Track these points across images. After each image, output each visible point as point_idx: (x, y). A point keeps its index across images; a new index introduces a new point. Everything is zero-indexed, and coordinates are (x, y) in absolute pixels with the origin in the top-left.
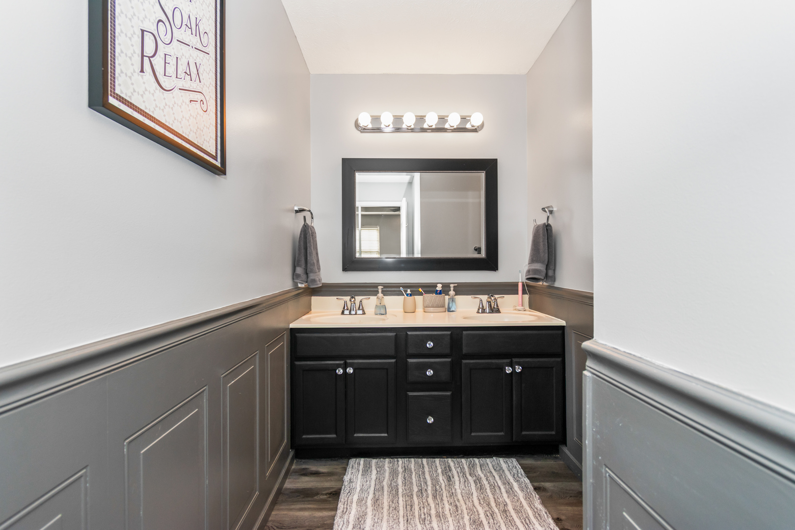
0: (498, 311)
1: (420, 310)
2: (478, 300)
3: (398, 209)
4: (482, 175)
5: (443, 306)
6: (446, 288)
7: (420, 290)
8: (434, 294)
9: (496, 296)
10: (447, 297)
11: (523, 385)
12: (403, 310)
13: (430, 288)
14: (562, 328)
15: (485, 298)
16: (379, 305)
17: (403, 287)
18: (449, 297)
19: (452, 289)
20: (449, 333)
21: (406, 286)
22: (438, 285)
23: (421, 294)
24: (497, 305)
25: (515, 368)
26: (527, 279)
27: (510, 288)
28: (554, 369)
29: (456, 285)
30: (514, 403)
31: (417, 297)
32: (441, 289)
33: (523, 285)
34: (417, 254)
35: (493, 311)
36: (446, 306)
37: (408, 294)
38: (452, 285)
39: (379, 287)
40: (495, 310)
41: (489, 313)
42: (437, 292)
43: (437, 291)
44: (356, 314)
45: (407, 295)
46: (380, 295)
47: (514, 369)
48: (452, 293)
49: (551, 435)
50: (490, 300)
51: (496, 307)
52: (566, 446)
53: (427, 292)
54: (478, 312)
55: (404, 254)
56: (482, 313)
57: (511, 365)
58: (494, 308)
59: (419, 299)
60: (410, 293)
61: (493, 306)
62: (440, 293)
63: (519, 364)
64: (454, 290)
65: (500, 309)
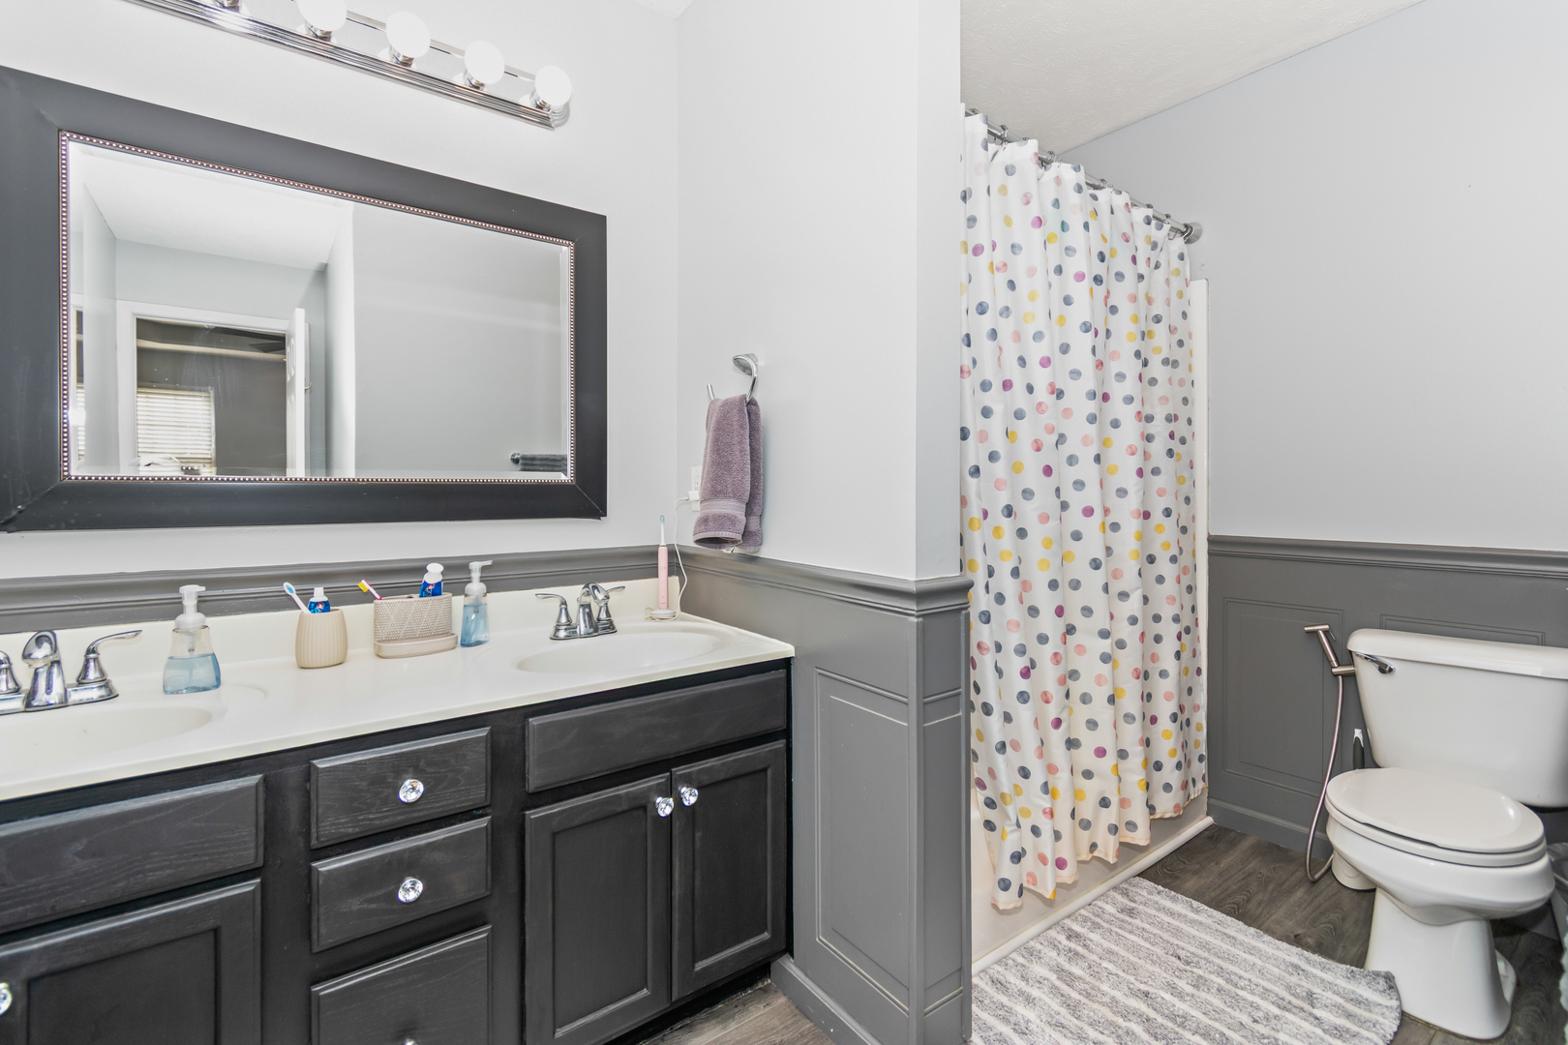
0: (610, 628)
1: (361, 649)
2: (556, 604)
3: (276, 343)
4: (564, 253)
5: (447, 633)
6: (457, 572)
7: (364, 585)
8: (416, 597)
9: (606, 586)
10: (458, 601)
11: (698, 835)
12: (293, 659)
13: (401, 578)
14: (786, 663)
15: (573, 593)
16: (187, 654)
17: (295, 579)
18: (468, 601)
19: (476, 575)
20: (482, 733)
21: (306, 577)
22: (430, 567)
23: (367, 598)
24: (607, 613)
25: (679, 793)
26: (699, 541)
27: (639, 563)
28: (769, 772)
29: (489, 563)
30: (677, 892)
31: (348, 610)
32: (440, 578)
33: (672, 554)
34: (347, 469)
35: (596, 630)
36: (458, 630)
37: (317, 604)
38: (475, 566)
39: (185, 590)
40: (603, 626)
41: (588, 635)
42: (426, 591)
43: (426, 585)
44: (64, 703)
45: (313, 607)
46: (191, 617)
47: (679, 801)
48: (476, 587)
49: (763, 944)
50: (589, 600)
51: (603, 616)
52: (792, 955)
53: (386, 592)
54: (555, 638)
55: (298, 469)
56: (567, 638)
57: (669, 790)
58: (599, 620)
59: (356, 616)
60: (325, 599)
61: (595, 615)
62: (437, 590)
63: (689, 781)
64: (482, 580)
65: (615, 624)
